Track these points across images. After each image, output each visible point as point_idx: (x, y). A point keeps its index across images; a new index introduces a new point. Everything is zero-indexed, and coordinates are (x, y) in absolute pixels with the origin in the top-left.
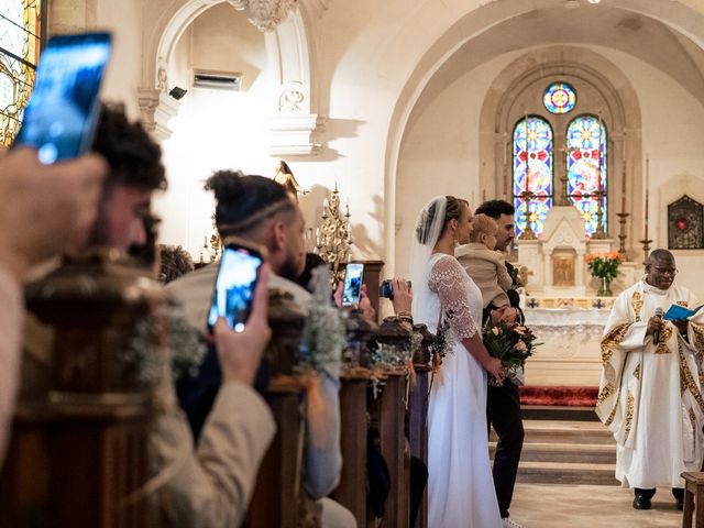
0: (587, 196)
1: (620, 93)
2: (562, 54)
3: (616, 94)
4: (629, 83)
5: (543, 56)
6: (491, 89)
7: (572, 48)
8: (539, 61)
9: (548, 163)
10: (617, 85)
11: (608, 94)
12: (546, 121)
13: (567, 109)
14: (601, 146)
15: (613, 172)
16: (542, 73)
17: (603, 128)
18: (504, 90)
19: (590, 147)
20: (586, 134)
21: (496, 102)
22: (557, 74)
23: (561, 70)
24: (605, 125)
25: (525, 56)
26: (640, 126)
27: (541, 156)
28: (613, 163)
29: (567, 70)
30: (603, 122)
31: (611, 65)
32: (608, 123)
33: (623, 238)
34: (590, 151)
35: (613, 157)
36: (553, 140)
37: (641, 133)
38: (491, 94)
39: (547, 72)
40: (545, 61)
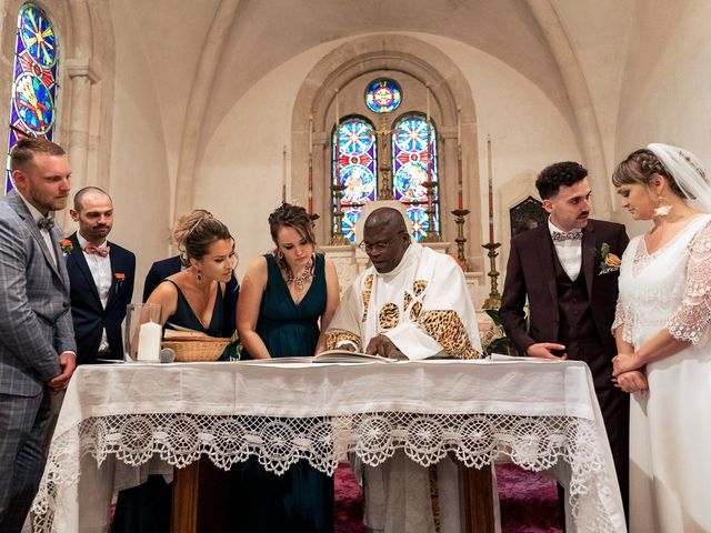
0: (416, 203)
1: (451, 85)
2: (384, 44)
3: (446, 86)
4: (460, 72)
5: (363, 46)
6: (304, 84)
7: (394, 36)
8: (358, 53)
9: (371, 168)
10: (447, 75)
11: (436, 87)
12: (368, 122)
13: (392, 108)
14: (430, 147)
15: (445, 176)
16: (362, 67)
17: (432, 127)
18: (319, 84)
19: (418, 148)
20: (414, 135)
21: (311, 97)
22: (380, 69)
23: (383, 63)
24: (434, 125)
25: (342, 46)
26: (474, 119)
27: (363, 160)
28: (444, 165)
29: (389, 63)
30: (432, 120)
31: (440, 54)
32: (438, 121)
33: (460, 242)
34: (418, 154)
35: (444, 159)
36: (376, 142)
37: (476, 128)
38: (305, 89)
39: (368, 66)
40: (365, 51)
